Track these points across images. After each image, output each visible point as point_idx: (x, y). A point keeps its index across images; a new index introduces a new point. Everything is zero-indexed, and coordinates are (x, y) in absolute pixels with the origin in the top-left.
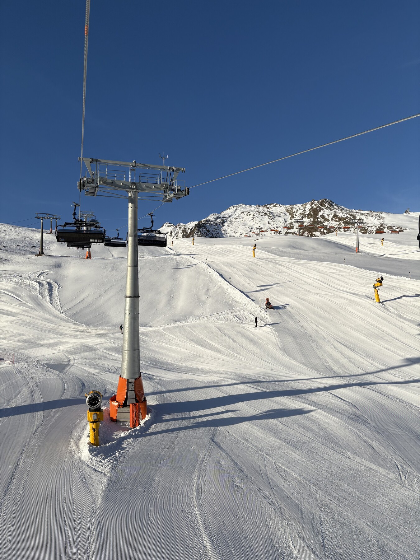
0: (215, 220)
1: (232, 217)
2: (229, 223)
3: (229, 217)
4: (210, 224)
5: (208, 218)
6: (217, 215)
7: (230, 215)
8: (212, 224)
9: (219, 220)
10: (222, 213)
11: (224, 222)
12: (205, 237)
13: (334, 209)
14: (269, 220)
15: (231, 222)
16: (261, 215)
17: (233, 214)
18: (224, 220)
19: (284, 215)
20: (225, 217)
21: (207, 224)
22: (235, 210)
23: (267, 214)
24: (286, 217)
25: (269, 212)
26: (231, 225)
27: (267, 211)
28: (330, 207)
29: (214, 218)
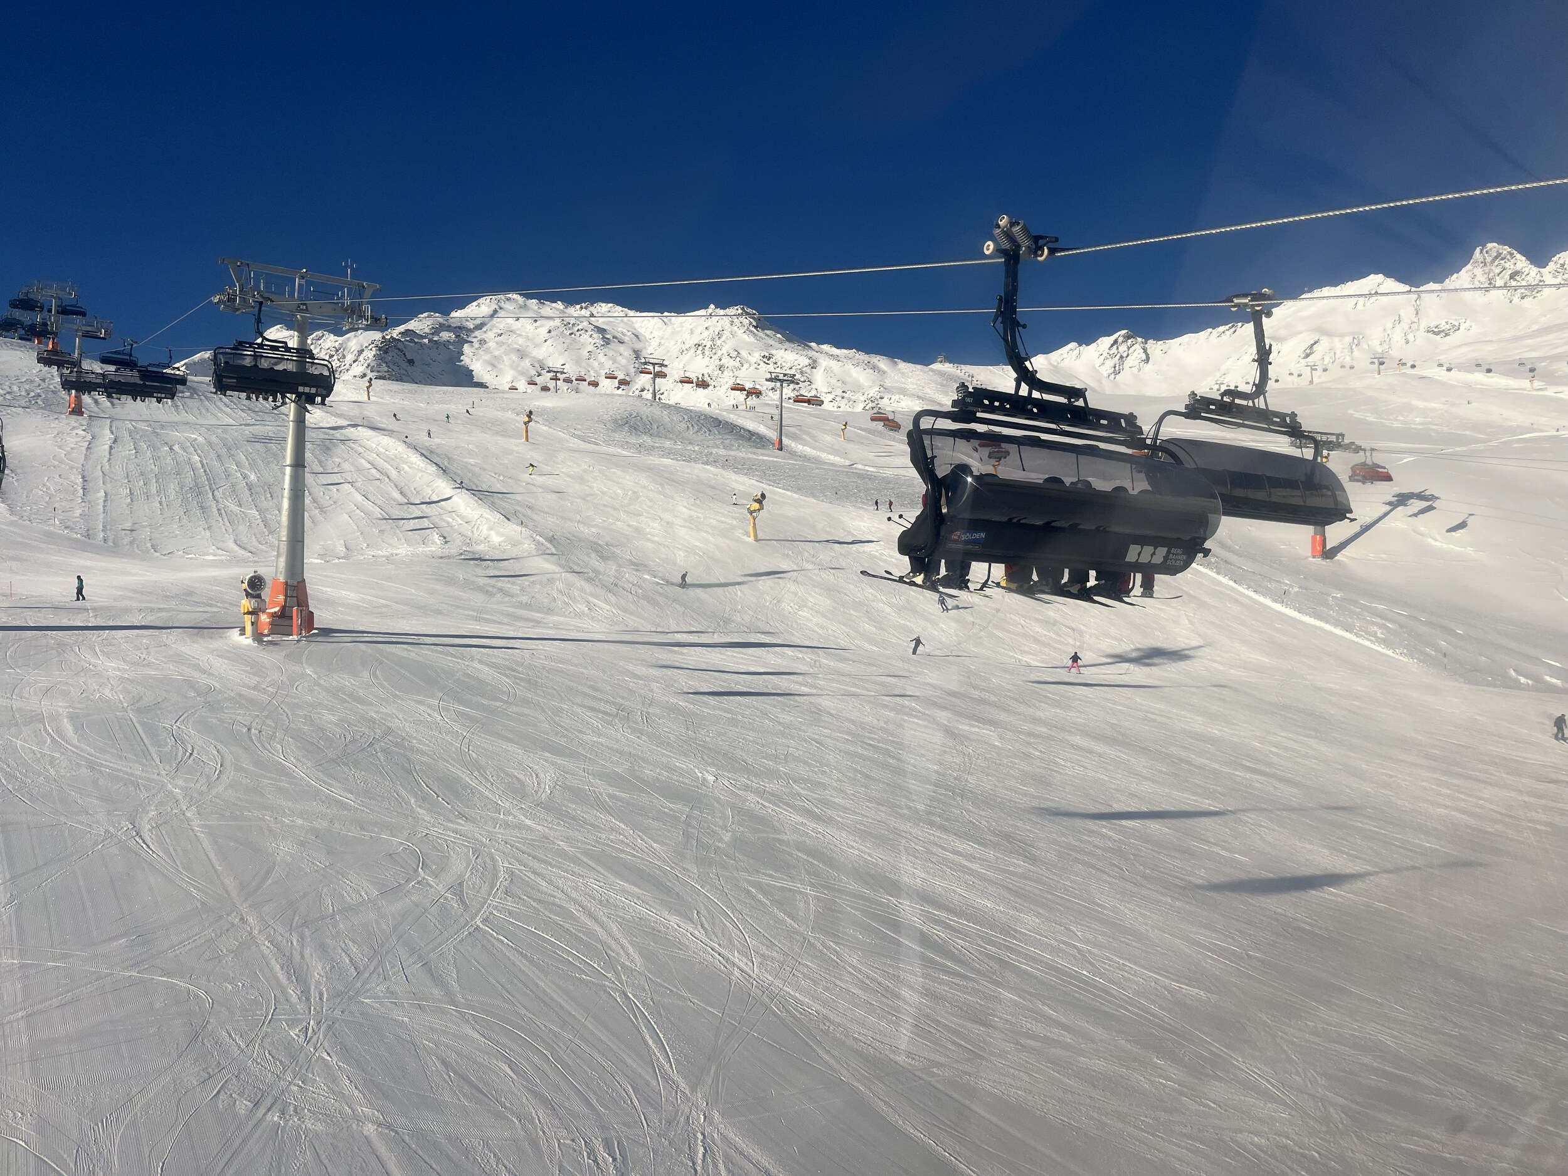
1: (484, 329)
3: (477, 328)
4: (416, 343)
5: (412, 325)
6: (436, 318)
12: (401, 380)
13: (764, 336)
14: (591, 348)
15: (480, 344)
16: (570, 332)
17: (489, 321)
18: (462, 333)
19: (635, 339)
20: (464, 328)
21: (407, 343)
22: (495, 312)
23: (586, 331)
24: (638, 346)
25: (592, 327)
26: (481, 352)
27: (585, 324)
28: (755, 330)
29: (430, 327)
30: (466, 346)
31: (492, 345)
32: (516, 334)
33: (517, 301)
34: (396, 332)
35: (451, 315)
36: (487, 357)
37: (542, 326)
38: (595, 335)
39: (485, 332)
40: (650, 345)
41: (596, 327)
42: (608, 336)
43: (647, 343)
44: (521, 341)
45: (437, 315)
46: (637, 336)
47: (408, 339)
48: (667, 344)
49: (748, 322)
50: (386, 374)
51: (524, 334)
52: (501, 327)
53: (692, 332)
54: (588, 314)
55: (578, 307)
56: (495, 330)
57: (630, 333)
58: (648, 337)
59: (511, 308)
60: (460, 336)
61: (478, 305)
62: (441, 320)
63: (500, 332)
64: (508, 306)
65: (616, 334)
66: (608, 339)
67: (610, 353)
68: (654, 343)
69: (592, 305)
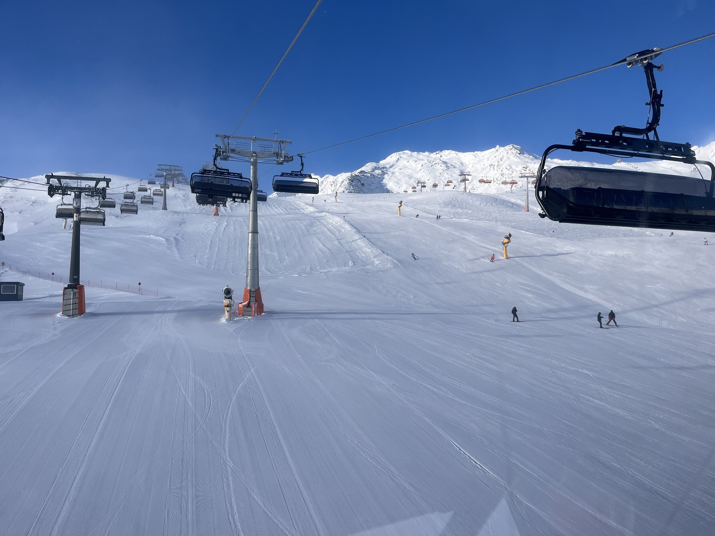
0: (372, 171)
1: (394, 167)
2: (391, 175)
3: (391, 167)
4: (365, 176)
5: (363, 169)
6: (374, 164)
7: (391, 164)
8: (368, 177)
9: (377, 172)
10: (381, 162)
11: (384, 173)
12: (359, 193)
13: (523, 158)
14: (441, 171)
15: (392, 174)
16: (431, 165)
17: (396, 164)
18: (384, 171)
19: (461, 165)
20: (385, 167)
21: (361, 176)
22: (398, 159)
23: (439, 164)
24: (462, 168)
25: (441, 162)
26: (393, 178)
27: (438, 160)
28: (519, 155)
29: (371, 169)
30: (386, 175)
31: (397, 174)
32: (407, 168)
33: (408, 153)
34: (356, 172)
35: (380, 163)
36: (395, 180)
37: (419, 163)
38: (443, 165)
39: (394, 169)
40: (468, 167)
41: (443, 161)
42: (448, 165)
43: (467, 167)
44: (410, 171)
45: (374, 163)
46: (462, 164)
47: (362, 175)
48: (476, 166)
49: (515, 152)
50: (353, 191)
51: (411, 168)
52: (401, 166)
53: (488, 159)
54: (440, 156)
55: (435, 153)
56: (398, 167)
57: (459, 163)
58: (467, 164)
59: (405, 157)
60: (383, 171)
61: (391, 157)
62: (375, 165)
63: (401, 168)
64: (404, 156)
65: (453, 164)
66: (448, 166)
67: (450, 173)
68: (470, 166)
69: (441, 151)
